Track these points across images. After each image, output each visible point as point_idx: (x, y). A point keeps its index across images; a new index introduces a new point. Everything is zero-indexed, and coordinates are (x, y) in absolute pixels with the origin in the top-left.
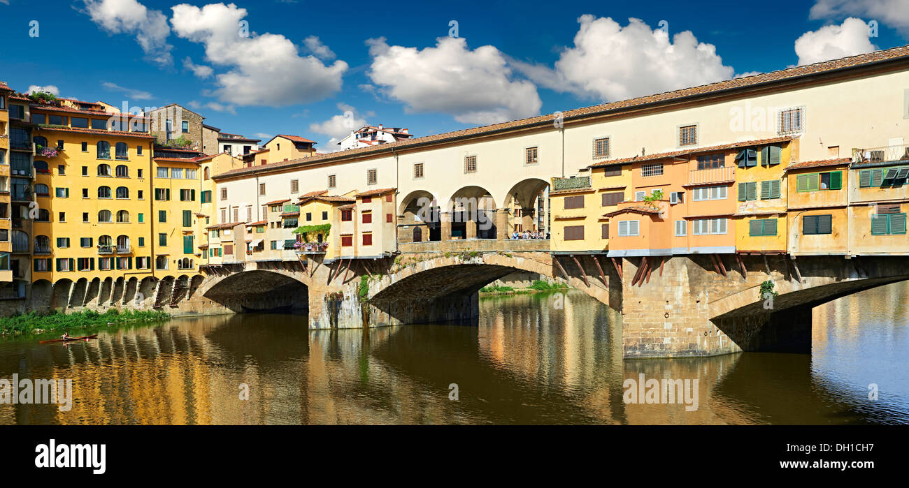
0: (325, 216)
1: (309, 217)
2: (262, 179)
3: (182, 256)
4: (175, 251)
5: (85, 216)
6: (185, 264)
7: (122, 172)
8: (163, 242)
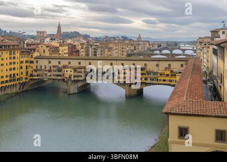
0: (71, 71)
1: (67, 71)
2: (50, 60)
3: (25, 77)
4: (24, 76)
5: (7, 70)
6: (26, 78)
7: (14, 58)
8: (22, 74)
